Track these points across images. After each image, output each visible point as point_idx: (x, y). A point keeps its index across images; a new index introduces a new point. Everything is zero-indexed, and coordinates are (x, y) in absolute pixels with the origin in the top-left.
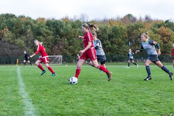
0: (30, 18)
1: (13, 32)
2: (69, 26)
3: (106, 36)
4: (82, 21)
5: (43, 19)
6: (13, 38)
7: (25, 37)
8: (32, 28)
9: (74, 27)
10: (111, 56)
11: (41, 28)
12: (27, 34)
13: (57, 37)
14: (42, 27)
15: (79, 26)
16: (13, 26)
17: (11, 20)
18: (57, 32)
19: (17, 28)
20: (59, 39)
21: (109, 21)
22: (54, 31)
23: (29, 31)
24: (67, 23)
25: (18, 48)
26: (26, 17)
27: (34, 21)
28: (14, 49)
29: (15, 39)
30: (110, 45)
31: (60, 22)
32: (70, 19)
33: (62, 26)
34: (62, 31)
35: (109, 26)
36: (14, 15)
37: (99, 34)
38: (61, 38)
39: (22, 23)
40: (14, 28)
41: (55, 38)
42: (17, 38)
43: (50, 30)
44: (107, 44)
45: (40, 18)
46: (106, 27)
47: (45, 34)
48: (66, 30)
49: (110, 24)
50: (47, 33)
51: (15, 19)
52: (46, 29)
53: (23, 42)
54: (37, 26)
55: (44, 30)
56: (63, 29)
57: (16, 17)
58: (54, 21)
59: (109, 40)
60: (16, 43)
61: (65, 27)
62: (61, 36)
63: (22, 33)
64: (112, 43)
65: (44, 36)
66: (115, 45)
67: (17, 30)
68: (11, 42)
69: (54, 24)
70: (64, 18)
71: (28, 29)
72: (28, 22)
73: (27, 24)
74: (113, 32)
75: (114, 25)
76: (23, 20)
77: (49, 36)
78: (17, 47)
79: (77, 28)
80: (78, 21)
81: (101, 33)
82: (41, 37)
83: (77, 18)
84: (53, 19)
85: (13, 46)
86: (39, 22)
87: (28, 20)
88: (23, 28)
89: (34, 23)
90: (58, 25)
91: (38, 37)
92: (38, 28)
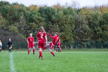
0: (23, 5)
1: (6, 19)
2: (61, 12)
3: (97, 22)
4: (73, 7)
5: (36, 6)
6: (7, 25)
7: (18, 23)
8: (25, 15)
9: (65, 13)
10: (102, 42)
11: (33, 15)
12: (20, 21)
13: (49, 24)
14: (35, 14)
15: (71, 13)
16: (7, 13)
17: (5, 7)
18: (49, 19)
19: (10, 15)
20: (51, 25)
21: (100, 8)
22: (46, 18)
23: (22, 17)
24: (58, 10)
25: (12, 35)
26: (19, 4)
27: (27, 8)
28: (8, 35)
29: (8, 26)
30: (101, 32)
31: (52, 9)
32: (61, 6)
33: (53, 13)
34: (53, 18)
35: (100, 13)
36: (8, 3)
37: (90, 21)
38: (53, 24)
39: (16, 10)
40: (8, 15)
41: (47, 24)
42: (10, 24)
43: (42, 16)
44: (98, 31)
45: (32, 5)
46: (97, 14)
47: (37, 21)
48: (57, 16)
49: (101, 11)
50: (39, 20)
51: (9, 7)
52: (38, 16)
53: (16, 28)
54: (30, 13)
55: (36, 16)
56: (54, 16)
57: (9, 5)
58: (46, 8)
59: (100, 26)
60: (9, 29)
61: (56, 14)
62: (53, 22)
63: (15, 19)
64: (103, 29)
65: (37, 23)
66: (106, 32)
67: (10, 17)
68: (5, 28)
69: (46, 10)
70: (56, 5)
71: (21, 15)
72: (21, 9)
73: (20, 11)
74: (103, 18)
75: (105, 12)
76: (16, 7)
77: (41, 23)
78: (10, 33)
79: (68, 14)
80: (69, 8)
81: (92, 20)
82: (33, 23)
83: (68, 5)
84: (45, 6)
85: (7, 32)
86: (31, 9)
87: (21, 7)
88: (16, 15)
89: (27, 10)
90: (49, 12)
91: (30, 23)
92: (31, 15)
